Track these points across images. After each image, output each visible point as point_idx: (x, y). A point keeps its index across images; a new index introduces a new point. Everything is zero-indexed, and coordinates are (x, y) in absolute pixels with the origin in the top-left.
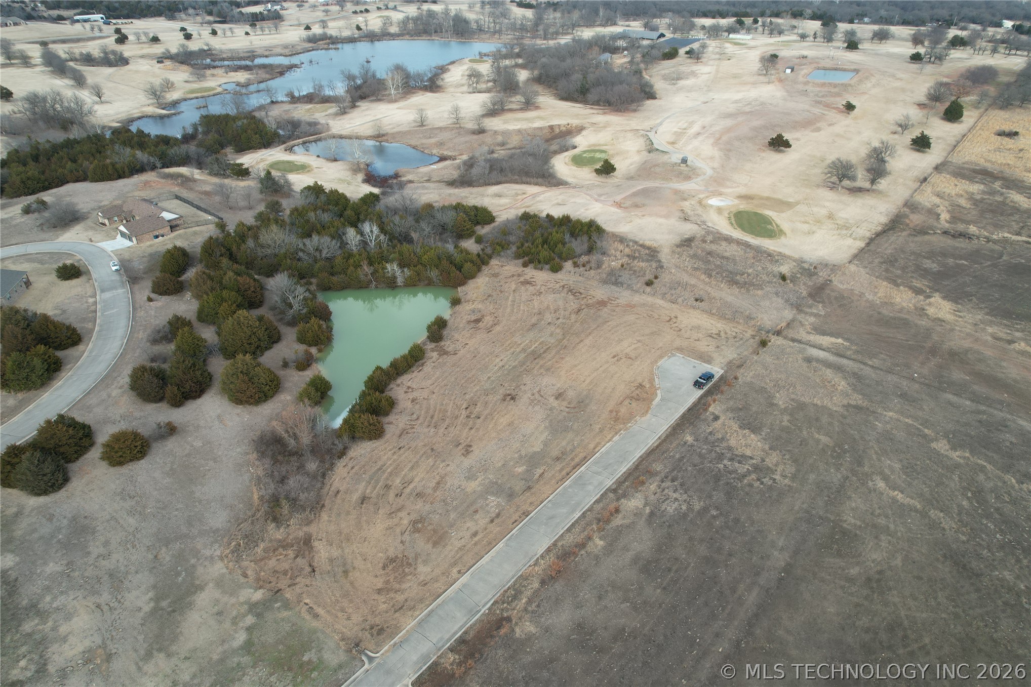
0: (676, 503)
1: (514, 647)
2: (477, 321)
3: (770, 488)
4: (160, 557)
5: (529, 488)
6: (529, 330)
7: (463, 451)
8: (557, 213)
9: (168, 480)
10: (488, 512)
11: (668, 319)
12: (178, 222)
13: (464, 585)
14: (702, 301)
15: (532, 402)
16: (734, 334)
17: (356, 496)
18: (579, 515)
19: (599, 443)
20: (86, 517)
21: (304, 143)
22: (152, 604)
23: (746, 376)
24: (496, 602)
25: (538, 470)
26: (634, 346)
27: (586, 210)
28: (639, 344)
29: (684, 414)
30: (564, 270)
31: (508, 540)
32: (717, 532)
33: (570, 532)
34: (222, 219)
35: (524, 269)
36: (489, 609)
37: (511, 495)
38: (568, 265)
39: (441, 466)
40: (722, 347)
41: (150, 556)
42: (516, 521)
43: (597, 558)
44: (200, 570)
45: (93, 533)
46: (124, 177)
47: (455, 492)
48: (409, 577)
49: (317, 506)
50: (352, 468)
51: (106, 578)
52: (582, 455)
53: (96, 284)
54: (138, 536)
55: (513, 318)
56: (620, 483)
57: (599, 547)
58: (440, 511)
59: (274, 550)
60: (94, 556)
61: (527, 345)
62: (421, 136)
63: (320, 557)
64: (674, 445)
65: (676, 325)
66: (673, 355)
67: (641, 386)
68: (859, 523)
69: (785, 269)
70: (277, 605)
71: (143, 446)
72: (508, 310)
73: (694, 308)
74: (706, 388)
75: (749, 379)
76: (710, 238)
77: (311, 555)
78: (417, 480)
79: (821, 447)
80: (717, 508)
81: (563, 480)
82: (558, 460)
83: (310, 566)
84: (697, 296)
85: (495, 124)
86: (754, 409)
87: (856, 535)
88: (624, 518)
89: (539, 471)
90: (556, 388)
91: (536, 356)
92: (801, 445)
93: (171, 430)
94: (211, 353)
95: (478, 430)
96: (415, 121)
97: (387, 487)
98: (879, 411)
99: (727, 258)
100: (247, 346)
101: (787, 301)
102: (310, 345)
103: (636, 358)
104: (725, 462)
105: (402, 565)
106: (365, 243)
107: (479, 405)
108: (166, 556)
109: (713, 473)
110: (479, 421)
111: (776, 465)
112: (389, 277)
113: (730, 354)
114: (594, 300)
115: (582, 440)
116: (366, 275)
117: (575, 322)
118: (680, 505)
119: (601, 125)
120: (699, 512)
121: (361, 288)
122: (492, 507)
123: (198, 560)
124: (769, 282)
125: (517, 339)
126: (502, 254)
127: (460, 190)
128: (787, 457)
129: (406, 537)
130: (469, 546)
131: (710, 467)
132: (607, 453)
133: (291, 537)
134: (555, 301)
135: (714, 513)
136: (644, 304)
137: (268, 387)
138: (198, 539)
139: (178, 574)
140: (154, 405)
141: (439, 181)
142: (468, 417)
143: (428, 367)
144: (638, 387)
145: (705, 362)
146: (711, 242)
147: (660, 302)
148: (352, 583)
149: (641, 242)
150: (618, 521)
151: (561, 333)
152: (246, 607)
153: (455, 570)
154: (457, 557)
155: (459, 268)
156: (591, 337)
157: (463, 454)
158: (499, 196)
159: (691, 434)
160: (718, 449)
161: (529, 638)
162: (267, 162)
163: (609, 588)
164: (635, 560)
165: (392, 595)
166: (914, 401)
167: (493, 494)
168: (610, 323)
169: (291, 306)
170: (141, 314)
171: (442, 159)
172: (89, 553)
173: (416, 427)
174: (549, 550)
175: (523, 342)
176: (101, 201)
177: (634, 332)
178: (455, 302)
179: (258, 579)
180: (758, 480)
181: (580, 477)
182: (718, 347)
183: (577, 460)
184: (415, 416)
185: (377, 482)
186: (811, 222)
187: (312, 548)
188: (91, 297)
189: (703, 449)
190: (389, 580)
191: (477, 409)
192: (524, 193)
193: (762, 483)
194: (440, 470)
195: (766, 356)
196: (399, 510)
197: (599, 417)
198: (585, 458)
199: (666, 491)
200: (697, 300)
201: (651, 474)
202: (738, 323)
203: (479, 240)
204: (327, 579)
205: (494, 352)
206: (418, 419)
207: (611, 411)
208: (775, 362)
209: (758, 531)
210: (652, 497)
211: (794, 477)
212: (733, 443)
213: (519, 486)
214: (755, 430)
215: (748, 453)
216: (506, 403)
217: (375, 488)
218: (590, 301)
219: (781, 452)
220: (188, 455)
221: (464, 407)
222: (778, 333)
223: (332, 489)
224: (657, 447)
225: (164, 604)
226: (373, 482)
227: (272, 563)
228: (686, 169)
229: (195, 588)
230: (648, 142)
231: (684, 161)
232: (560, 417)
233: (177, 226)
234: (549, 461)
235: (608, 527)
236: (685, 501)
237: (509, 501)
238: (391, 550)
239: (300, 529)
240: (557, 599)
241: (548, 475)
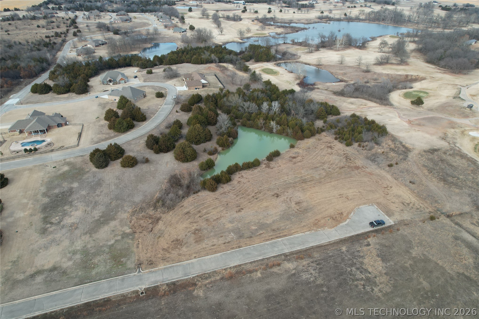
0: (310, 275)
1: (189, 297)
2: (294, 158)
4: (112, 203)
5: (251, 237)
6: (312, 169)
7: (238, 210)
9: (134, 178)
10: (226, 239)
11: (386, 186)
12: (207, 85)
13: (192, 263)
14: (414, 183)
15: (284, 201)
16: (418, 207)
17: (186, 210)
18: (261, 258)
19: (297, 232)
20: (103, 181)
22: (99, 218)
23: (405, 231)
24: (198, 276)
26: (355, 194)
27: (389, 120)
29: (353, 236)
30: (352, 146)
31: (223, 254)
33: (251, 264)
34: (224, 87)
35: (335, 140)
36: (193, 277)
37: (241, 237)
39: (224, 212)
40: (405, 211)
41: (109, 202)
42: (233, 248)
43: (252, 280)
44: (120, 213)
45: (101, 186)
46: (203, 64)
47: (220, 225)
48: (177, 250)
51: (94, 203)
52: (285, 233)
53: (165, 101)
54: (111, 193)
55: (309, 161)
56: (292, 253)
57: (257, 276)
58: (208, 230)
60: (96, 194)
61: (305, 175)
62: (338, 68)
63: (157, 227)
64: (334, 248)
65: (388, 191)
66: (372, 205)
67: (342, 213)
70: (130, 237)
71: (133, 163)
72: (311, 157)
73: (406, 185)
75: (406, 233)
77: (155, 225)
78: (211, 214)
80: (328, 288)
82: (273, 231)
83: (152, 229)
86: (394, 249)
88: (279, 270)
89: (261, 232)
90: (300, 199)
91: (304, 181)
92: (406, 280)
95: (252, 203)
96: (339, 61)
97: (199, 212)
99: (452, 166)
100: (194, 139)
103: (351, 199)
104: (354, 269)
105: (178, 244)
106: (270, 109)
107: (262, 193)
108: (114, 204)
109: (342, 271)
110: (256, 200)
111: (381, 283)
113: (406, 216)
114: (355, 165)
115: (291, 227)
117: (336, 172)
118: (311, 277)
119: (437, 79)
120: (317, 285)
122: (229, 238)
123: (122, 210)
125: (303, 171)
127: (337, 97)
128: (392, 282)
129: (189, 234)
130: (207, 249)
131: (342, 267)
132: (297, 237)
133: (155, 215)
134: (335, 159)
135: (325, 289)
136: (379, 175)
137: (189, 157)
138: (127, 203)
139: (112, 212)
140: (150, 150)
141: (331, 91)
142: (253, 197)
143: (257, 170)
144: (339, 214)
145: (387, 215)
146: (450, 155)
147: (389, 177)
148: (158, 242)
149: (404, 144)
150: (275, 270)
151: (324, 175)
152: (122, 233)
155: (302, 131)
157: (236, 211)
158: (352, 103)
159: (348, 247)
160: (355, 260)
161: (198, 297)
162: (263, 68)
163: (245, 296)
164: (267, 291)
165: (166, 253)
167: (234, 233)
168: (352, 178)
169: (221, 129)
170: (171, 116)
171: (341, 81)
172: (95, 192)
173: (230, 193)
174: (236, 267)
175: (304, 173)
176: (189, 71)
177: (361, 187)
179: (133, 225)
180: (364, 285)
181: (276, 242)
182: (402, 210)
183: (281, 235)
184: (234, 189)
187: (158, 222)
188: (160, 106)
189: (347, 257)
190: (170, 247)
191: (259, 195)
192: (365, 105)
193: (364, 288)
194: (222, 214)
196: (195, 222)
197: (308, 220)
198: (286, 235)
200: (410, 182)
204: (152, 236)
205: (288, 173)
206: (234, 190)
207: (316, 220)
210: (301, 267)
212: (366, 261)
213: (247, 235)
214: (384, 259)
215: (370, 270)
216: (273, 197)
218: (352, 165)
219: (390, 278)
220: (146, 172)
221: (255, 192)
222: (449, 216)
223: (182, 204)
224: (325, 246)
225: (102, 219)
226: (196, 207)
227: (142, 222)
229: (113, 219)
230: (458, 93)
231: (470, 107)
232: (291, 213)
233: (206, 86)
234: (269, 229)
235: (269, 270)
236: (315, 276)
237: (238, 239)
238: (180, 236)
239: (159, 214)
240: (221, 288)
241: (263, 235)
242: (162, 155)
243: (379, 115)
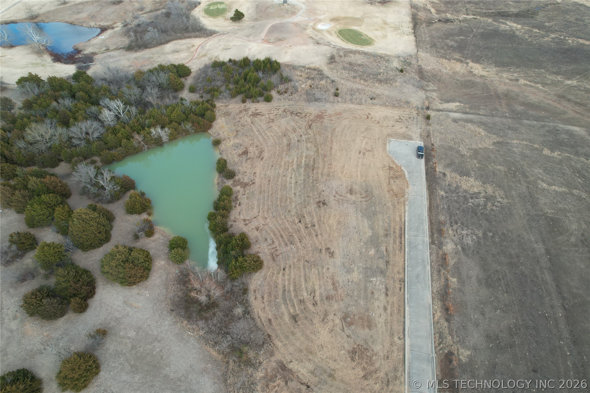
0: (469, 237)
5: (388, 262)
6: (289, 150)
7: (328, 255)
8: (238, 56)
10: (380, 290)
11: (366, 116)
13: (411, 346)
14: (375, 99)
15: (339, 202)
16: (408, 116)
17: (287, 318)
25: (382, 248)
26: (364, 142)
28: (366, 140)
29: (426, 178)
30: (275, 99)
31: (408, 303)
32: (501, 245)
36: (436, 353)
37: (382, 273)
38: (274, 94)
40: (409, 127)
42: (401, 288)
43: (460, 290)
48: (374, 358)
49: (266, 338)
52: (397, 227)
55: (269, 144)
56: (432, 236)
57: (456, 283)
58: (351, 303)
61: (297, 161)
64: (438, 200)
65: (374, 119)
66: (390, 141)
68: (553, 211)
69: (396, 64)
73: (374, 105)
75: (439, 143)
76: (341, 53)
77: (295, 376)
78: (317, 288)
80: (490, 231)
81: (402, 248)
82: (387, 236)
83: (302, 384)
84: (370, 96)
86: (457, 161)
87: (557, 219)
88: (452, 258)
90: (345, 187)
91: (311, 167)
92: (494, 176)
93: (102, 334)
94: (69, 251)
99: (362, 65)
101: (414, 85)
102: (140, 213)
103: (372, 149)
105: (363, 353)
107: (305, 216)
110: (317, 227)
112: (156, 138)
113: (417, 130)
114: (313, 115)
115: (389, 217)
116: (139, 142)
121: (137, 152)
124: (396, 76)
125: (287, 159)
126: (220, 97)
129: (348, 332)
130: (389, 318)
131: (466, 207)
132: (410, 220)
134: (288, 123)
135: (491, 234)
136: (345, 110)
141: (117, 49)
142: (307, 227)
143: (243, 199)
144: (390, 169)
145: (409, 140)
146: (345, 56)
147: (352, 106)
149: (307, 66)
153: (396, 339)
154: (389, 329)
157: (330, 256)
159: (441, 189)
160: (460, 194)
161: (471, 359)
165: (375, 376)
167: (372, 276)
168: (337, 130)
173: (278, 248)
175: (293, 160)
177: (356, 132)
178: (217, 143)
180: (493, 205)
181: (410, 242)
182: (407, 127)
183: (398, 231)
184: (270, 241)
186: (380, 29)
187: (290, 370)
189: (454, 197)
190: (364, 367)
191: (308, 220)
193: (496, 207)
194: (326, 275)
195: (435, 125)
196: (326, 314)
197: (385, 198)
199: (458, 231)
200: (372, 99)
202: (404, 108)
203: (192, 90)
205: (279, 173)
206: (273, 242)
207: (389, 191)
209: (518, 236)
211: (507, 197)
213: (381, 264)
214: (468, 175)
215: (476, 190)
218: (311, 117)
219: (489, 183)
221: (297, 221)
222: (428, 109)
224: (431, 204)
234: (383, 239)
235: (450, 268)
237: (385, 276)
238: (346, 345)
240: (463, 327)
241: (390, 249)
242: (95, 303)
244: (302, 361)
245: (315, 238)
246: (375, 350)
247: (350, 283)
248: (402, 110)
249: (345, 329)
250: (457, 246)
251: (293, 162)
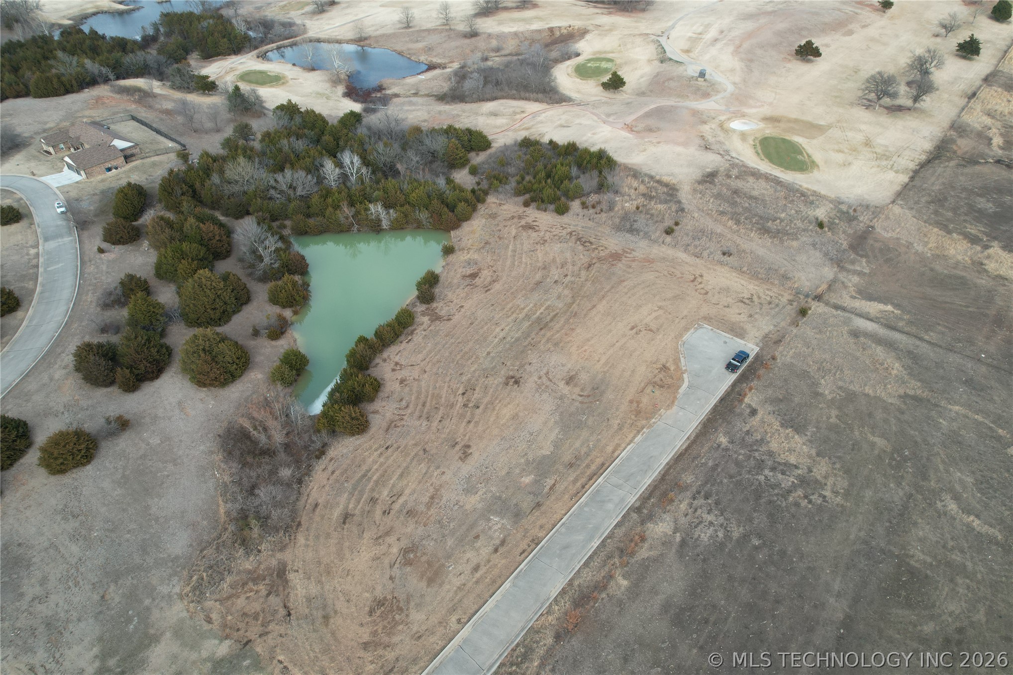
0: (712, 528)
2: (474, 276)
3: (820, 508)
4: (107, 597)
5: (538, 505)
6: (533, 290)
7: (460, 454)
8: (562, 137)
9: (119, 491)
10: (491, 538)
11: (692, 278)
12: (134, 151)
13: (465, 641)
14: (730, 255)
15: (540, 388)
16: (768, 298)
17: (337, 513)
18: (598, 543)
19: (618, 445)
20: (20, 545)
21: (278, 48)
22: (97, 664)
23: (785, 355)
24: (502, 665)
25: (548, 480)
26: (654, 314)
27: (594, 134)
28: (661, 312)
29: (716, 406)
30: (571, 212)
31: (516, 578)
32: (760, 569)
33: (587, 566)
34: (184, 146)
35: (526, 209)
37: (518, 515)
38: (575, 205)
39: (435, 474)
40: (756, 316)
41: (96, 597)
42: (524, 551)
43: (620, 603)
44: (156, 614)
45: (28, 566)
46: (73, 92)
47: (452, 510)
48: (400, 627)
49: (292, 526)
50: (333, 472)
51: (42, 628)
52: (599, 461)
53: (39, 230)
54: (82, 569)
55: (514, 274)
56: (645, 499)
57: (623, 588)
58: (435, 536)
59: (244, 584)
60: (29, 598)
61: (531, 309)
62: (407, 39)
63: (297, 595)
64: (706, 448)
65: (702, 286)
66: (700, 327)
67: (664, 368)
68: (929, 560)
69: (821, 213)
70: (246, 663)
71: (88, 449)
72: (508, 263)
73: (721, 263)
74: (740, 371)
75: (788, 359)
76: (734, 172)
77: (286, 592)
78: (407, 492)
79: (876, 452)
80: (760, 536)
81: (577, 495)
82: (571, 467)
83: (285, 607)
84: (725, 249)
85: (489, 25)
86: (797, 400)
87: (927, 576)
88: (651, 548)
89: (550, 482)
90: (566, 369)
91: (542, 325)
92: (853, 450)
93: (123, 424)
94: (170, 318)
95: (477, 423)
96: (400, 22)
97: (373, 501)
98: (943, 403)
99: (756, 198)
100: (211, 312)
101: (826, 254)
102: (284, 307)
103: (658, 330)
104: (767, 472)
105: (392, 611)
106: (344, 177)
107: (477, 389)
108: (115, 595)
109: (753, 488)
110: (478, 411)
111: (825, 478)
112: (373, 220)
113: (765, 325)
114: (607, 252)
115: (598, 440)
116: (347, 218)
117: (586, 280)
118: (716, 531)
119: (607, 28)
120: (738, 541)
121: (341, 231)
122: (496, 531)
123: (154, 600)
124: (804, 230)
125: (520, 302)
126: (500, 189)
127: (451, 107)
128: (838, 466)
129: (396, 572)
130: (470, 584)
131: (749, 479)
132: (628, 458)
133: (262, 567)
134: (562, 252)
135: (756, 542)
136: (664, 258)
137: (235, 366)
138: (153, 572)
139: (129, 620)
140: (104, 390)
141: (428, 95)
142: (465, 406)
143: (418, 337)
144: (661, 369)
145: (737, 336)
146: (737, 177)
147: (682, 255)
148: (333, 633)
149: (658, 178)
150: (644, 553)
151: (570, 296)
152: (209, 665)
153: (454, 619)
154: (456, 601)
155: (452, 208)
156: (604, 302)
157: (460, 458)
158: (495, 114)
159: (726, 433)
160: (757, 454)
162: (237, 73)
163: (636, 646)
164: (666, 607)
165: (380, 652)
166: (982, 390)
167: (496, 513)
168: (626, 283)
169: (260, 258)
170: (90, 269)
171: (431, 67)
172: (23, 594)
173: (405, 418)
174: (563, 592)
175: (527, 306)
176: (46, 123)
177: (654, 296)
178: (448, 251)
179: (224, 626)
180: (806, 497)
181: (598, 491)
182: (751, 316)
183: (593, 467)
184: (404, 403)
185: (362, 493)
186: (846, 151)
187: (287, 581)
188: (33, 247)
189: (740, 454)
190: (376, 631)
191: (476, 395)
192: (523, 112)
193: (810, 502)
194: (434, 480)
195: (806, 329)
196: (387, 533)
197: (617, 409)
198: (603, 464)
199: (699, 511)
200: (724, 254)
201: (682, 488)
202: (772, 283)
203: (474, 171)
204: (304, 626)
205: (493, 317)
206: (407, 407)
207: (631, 402)
208: (818, 336)
209: (809, 568)
210: (683, 520)
211: (847, 494)
212: (774, 446)
213: (526, 503)
214: (799, 429)
215: (792, 460)
216: (509, 388)
217: (359, 502)
218: (602, 254)
219: (830, 458)
220: (144, 457)
221: (460, 392)
222: (818, 298)
223: (309, 501)
224: (686, 450)
225: (112, 662)
226: (356, 493)
227: (241, 602)
228: (704, 84)
229: (150, 640)
230: (660, 49)
231: (702, 74)
232: (573, 409)
233: (133, 155)
234: (561, 468)
235: (633, 561)
236: (721, 525)
237: (516, 523)
238: (379, 588)
239: (273, 556)
240: (575, 661)
241: (560, 487)
242: (149, 390)
243: (564, 127)
244: (309, 578)
245: (464, 424)
246: (411, 617)
247: (457, 507)
248: (766, 287)
249: (397, 565)
250: (674, 533)
251: (523, 309)
